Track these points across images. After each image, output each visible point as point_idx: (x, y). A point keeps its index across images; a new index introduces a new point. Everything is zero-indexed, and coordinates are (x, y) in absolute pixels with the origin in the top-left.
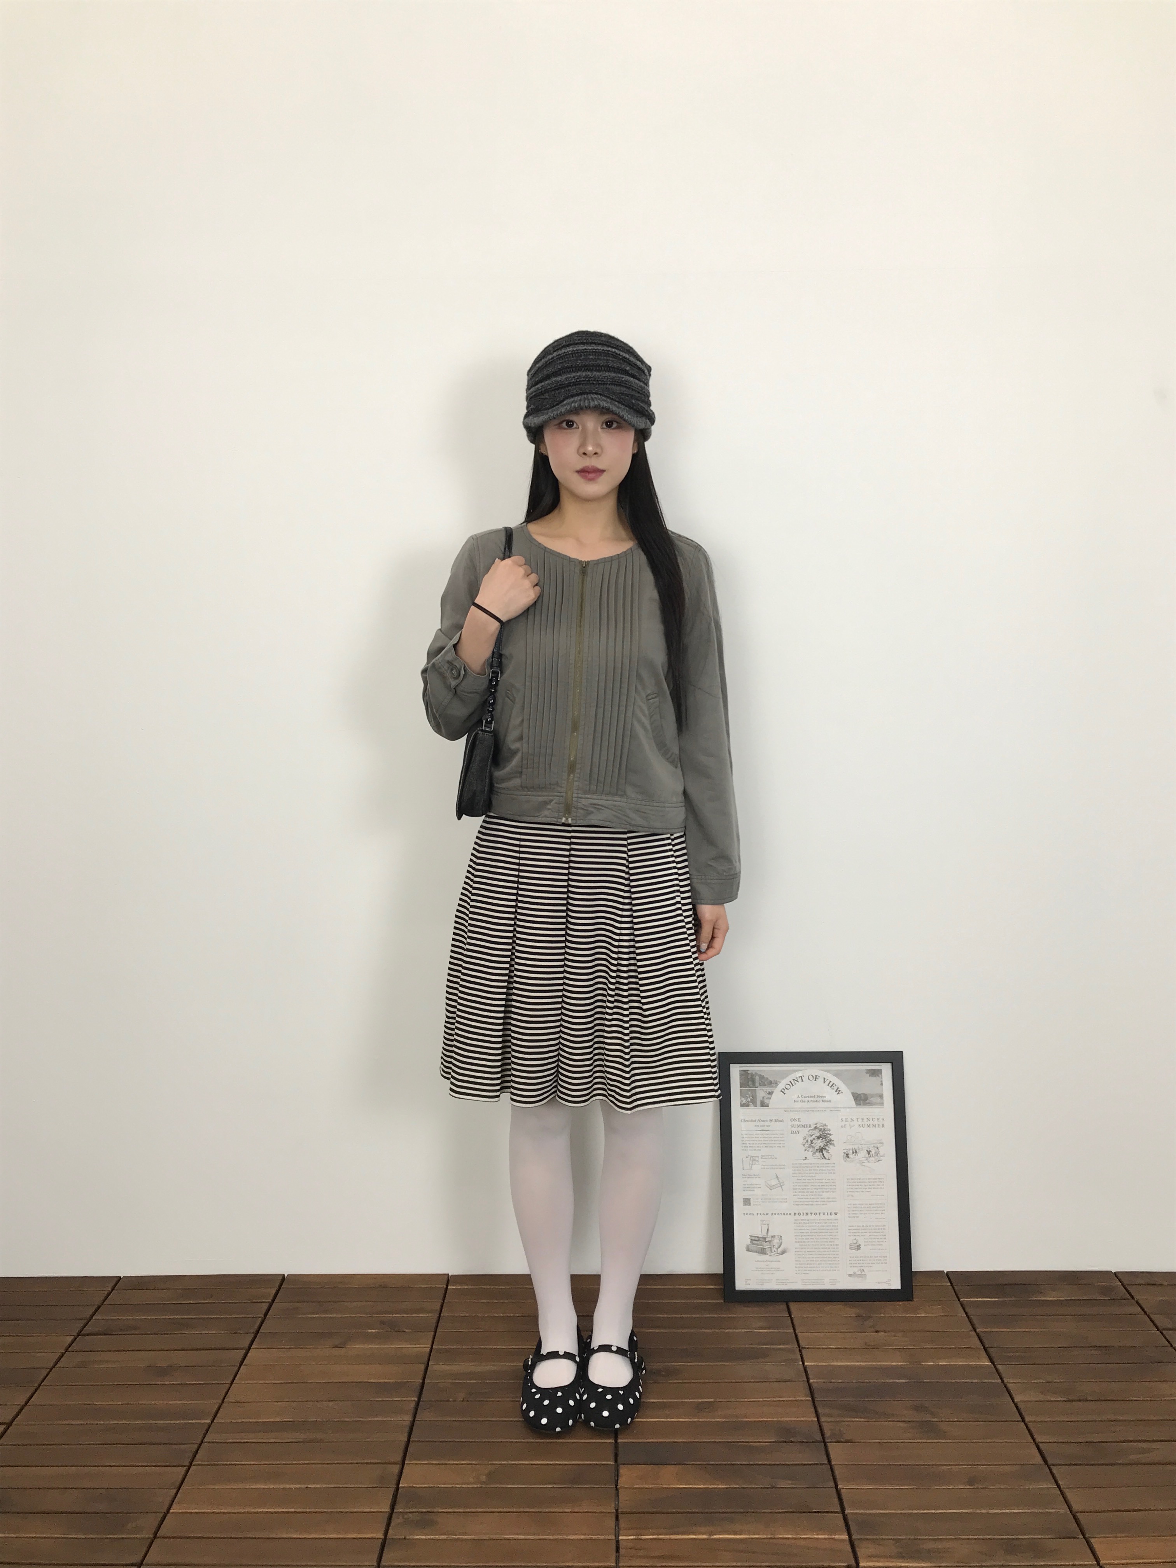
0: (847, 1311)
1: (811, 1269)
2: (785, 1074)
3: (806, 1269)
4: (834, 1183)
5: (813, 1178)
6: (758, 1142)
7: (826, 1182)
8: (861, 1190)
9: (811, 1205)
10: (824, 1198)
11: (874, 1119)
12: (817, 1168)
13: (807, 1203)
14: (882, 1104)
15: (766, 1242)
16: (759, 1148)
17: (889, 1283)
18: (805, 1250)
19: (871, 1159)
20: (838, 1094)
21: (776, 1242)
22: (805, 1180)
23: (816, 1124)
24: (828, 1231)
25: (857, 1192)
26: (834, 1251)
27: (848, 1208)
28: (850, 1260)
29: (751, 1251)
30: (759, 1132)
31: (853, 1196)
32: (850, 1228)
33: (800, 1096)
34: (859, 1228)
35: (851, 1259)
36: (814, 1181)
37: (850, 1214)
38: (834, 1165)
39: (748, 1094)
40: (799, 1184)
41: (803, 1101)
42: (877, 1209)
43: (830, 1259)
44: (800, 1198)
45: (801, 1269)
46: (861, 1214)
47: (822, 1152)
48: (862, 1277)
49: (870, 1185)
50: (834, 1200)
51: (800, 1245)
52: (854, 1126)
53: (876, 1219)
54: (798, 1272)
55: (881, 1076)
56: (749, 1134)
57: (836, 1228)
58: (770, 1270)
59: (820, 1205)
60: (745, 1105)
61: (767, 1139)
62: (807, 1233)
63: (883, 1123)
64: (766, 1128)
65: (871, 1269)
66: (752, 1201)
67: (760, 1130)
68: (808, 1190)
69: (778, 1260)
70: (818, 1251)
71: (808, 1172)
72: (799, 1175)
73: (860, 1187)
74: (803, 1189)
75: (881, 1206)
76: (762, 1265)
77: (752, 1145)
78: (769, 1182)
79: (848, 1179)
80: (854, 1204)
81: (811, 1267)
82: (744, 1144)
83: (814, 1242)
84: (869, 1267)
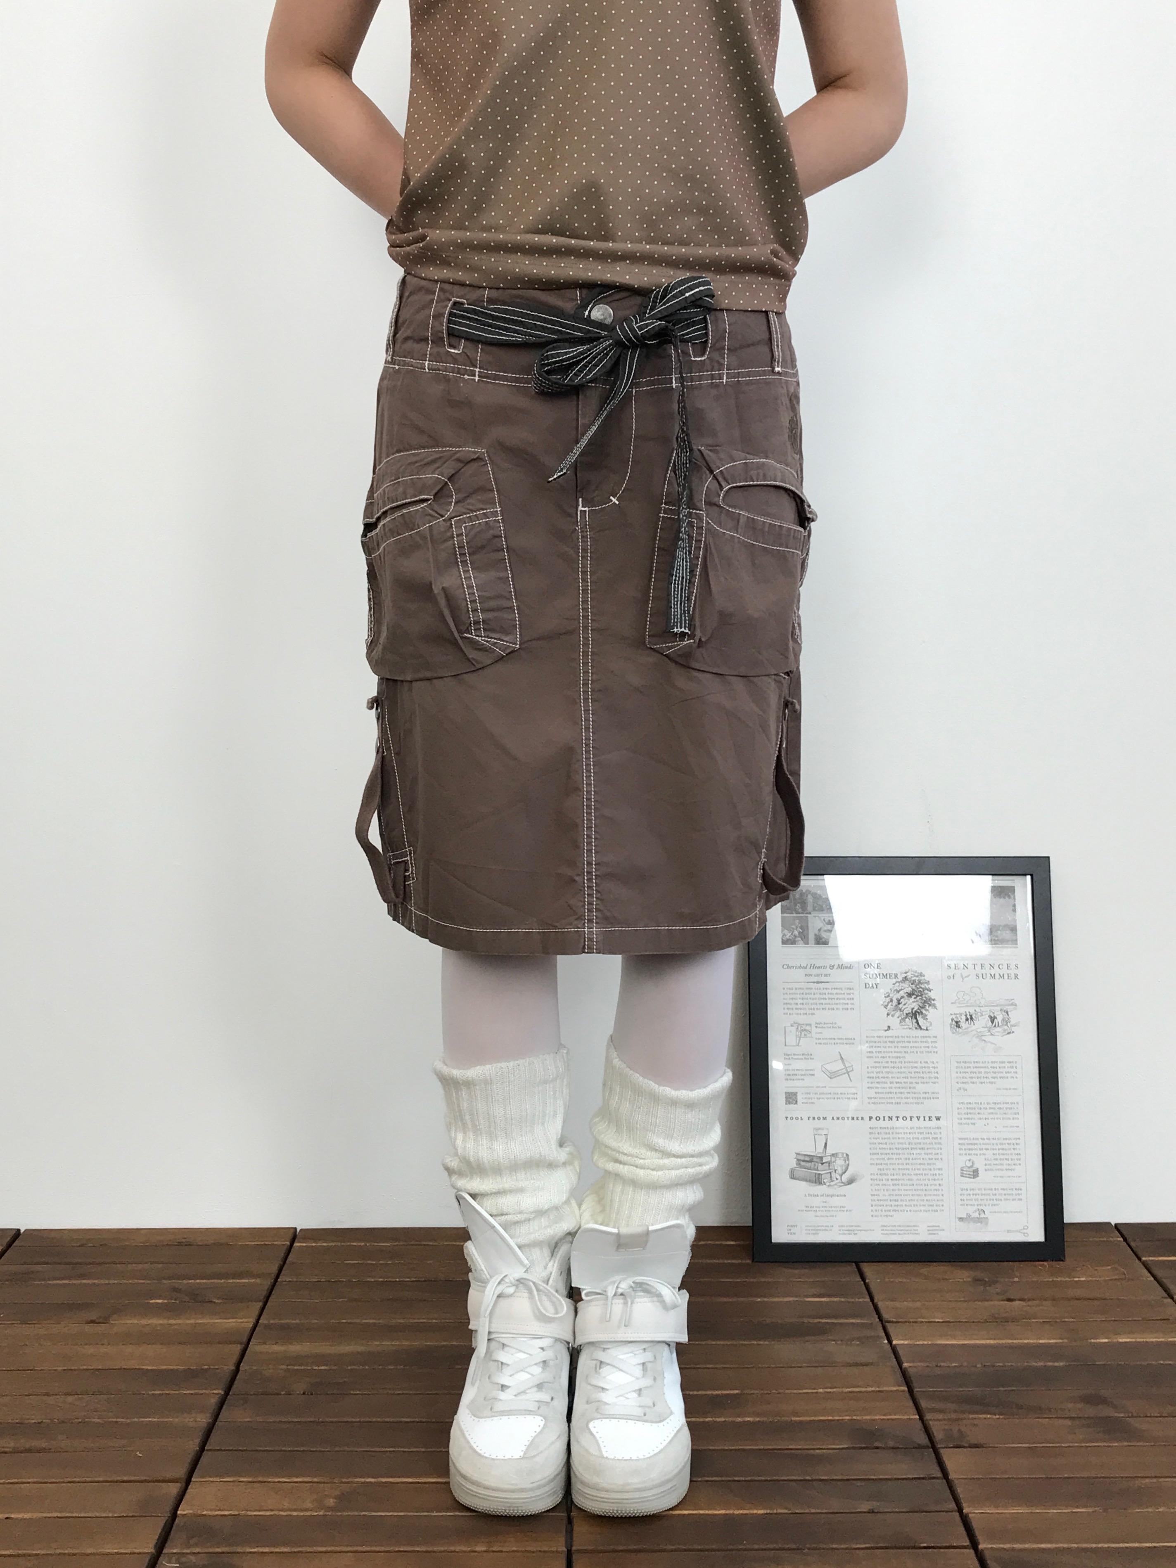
0: (958, 1277)
1: (896, 1208)
3: (889, 1208)
4: (934, 1068)
5: (900, 1060)
6: (810, 1001)
7: (922, 1067)
8: (980, 1080)
9: (897, 1103)
10: (920, 1093)
11: (1001, 967)
12: (907, 1044)
13: (890, 1101)
14: (1015, 942)
15: (822, 1164)
16: (813, 1011)
17: (1025, 1231)
18: (886, 1177)
19: (998, 1029)
21: (839, 1163)
22: (887, 1062)
23: (906, 973)
24: (926, 1146)
25: (973, 1083)
26: (935, 1180)
27: (958, 1108)
28: (961, 1195)
29: (799, 1180)
30: (812, 985)
31: (966, 1090)
32: (963, 1142)
34: (975, 1142)
35: (963, 1192)
36: (903, 1065)
37: (961, 1119)
38: (934, 1039)
39: (794, 924)
40: (878, 1070)
42: (1004, 1111)
43: (930, 1193)
44: (878, 1093)
45: (880, 1208)
46: (980, 1119)
47: (916, 1018)
48: (981, 1223)
49: (995, 1073)
50: (935, 1096)
51: (878, 1169)
52: (968, 976)
53: (1004, 1127)
54: (875, 1213)
55: (1012, 896)
56: (796, 989)
57: (939, 1141)
58: (829, 1211)
59: (912, 1103)
60: (789, 942)
61: (824, 996)
62: (890, 1149)
63: (1017, 972)
64: (823, 979)
65: (996, 1209)
66: (800, 1097)
67: (814, 982)
68: (892, 1080)
69: (843, 1193)
70: (909, 1179)
71: (893, 1050)
72: (877, 1054)
73: (978, 1075)
74: (884, 1078)
75: (1013, 1106)
76: (816, 1202)
77: (799, 1006)
78: (827, 1067)
79: (958, 1062)
80: (970, 1103)
81: (898, 1206)
82: (787, 1004)
83: (902, 1164)
84: (994, 1205)
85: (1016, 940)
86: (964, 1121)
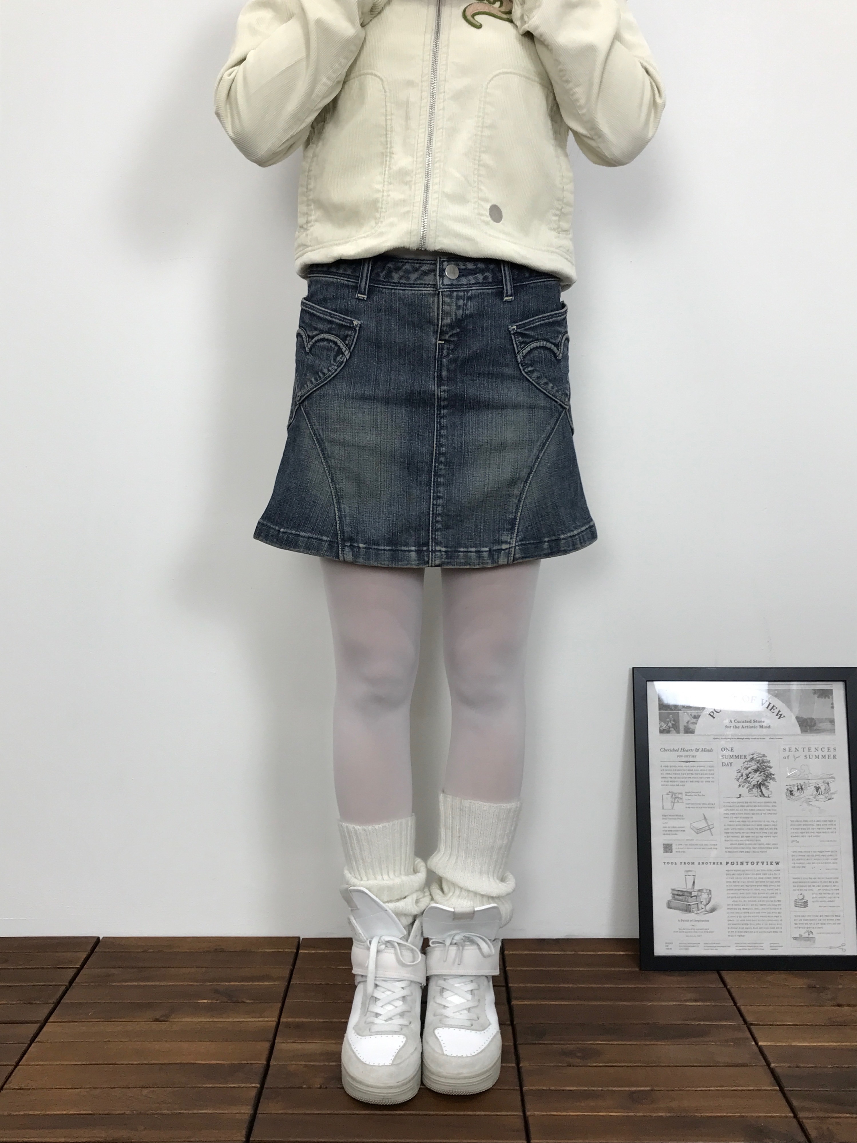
0: (793, 982)
1: (746, 930)
3: (741, 930)
4: (774, 825)
5: (749, 820)
6: (681, 776)
7: (765, 825)
8: (808, 835)
9: (747, 852)
10: (763, 844)
11: (823, 750)
12: (754, 808)
13: (742, 850)
14: (833, 731)
15: (692, 897)
16: (683, 783)
17: (843, 947)
18: (739, 907)
19: (821, 796)
20: (780, 718)
21: (704, 896)
22: (739, 821)
23: (753, 755)
24: (768, 884)
25: (803, 836)
26: (775, 909)
27: (793, 856)
28: (795, 920)
29: (674, 909)
30: (682, 764)
31: (798, 842)
32: (796, 880)
33: (733, 720)
34: (805, 880)
35: (796, 918)
36: (751, 823)
37: (795, 863)
38: (775, 804)
39: (669, 718)
40: (732, 827)
41: (736, 727)
42: (827, 857)
44: (733, 844)
45: (734, 930)
46: (809, 863)
47: (760, 789)
48: (810, 941)
49: (819, 829)
50: (775, 846)
51: (734, 901)
52: (799, 757)
53: (826, 869)
54: (731, 934)
55: (831, 697)
56: (671, 766)
57: (778, 880)
58: (696, 932)
59: (758, 852)
60: (665, 731)
61: (691, 772)
62: (742, 886)
63: (835, 753)
64: (691, 759)
65: (821, 930)
66: (674, 847)
67: (684, 762)
68: (743, 835)
69: (708, 919)
70: (756, 909)
71: (744, 812)
72: (732, 816)
73: (807, 831)
74: (737, 833)
75: (832, 854)
76: (687, 925)
77: (674, 780)
78: (695, 825)
79: (792, 821)
80: (801, 852)
81: (748, 928)
82: (662, 778)
83: (751, 897)
84: (819, 928)
85: (834, 730)
86: (796, 865)
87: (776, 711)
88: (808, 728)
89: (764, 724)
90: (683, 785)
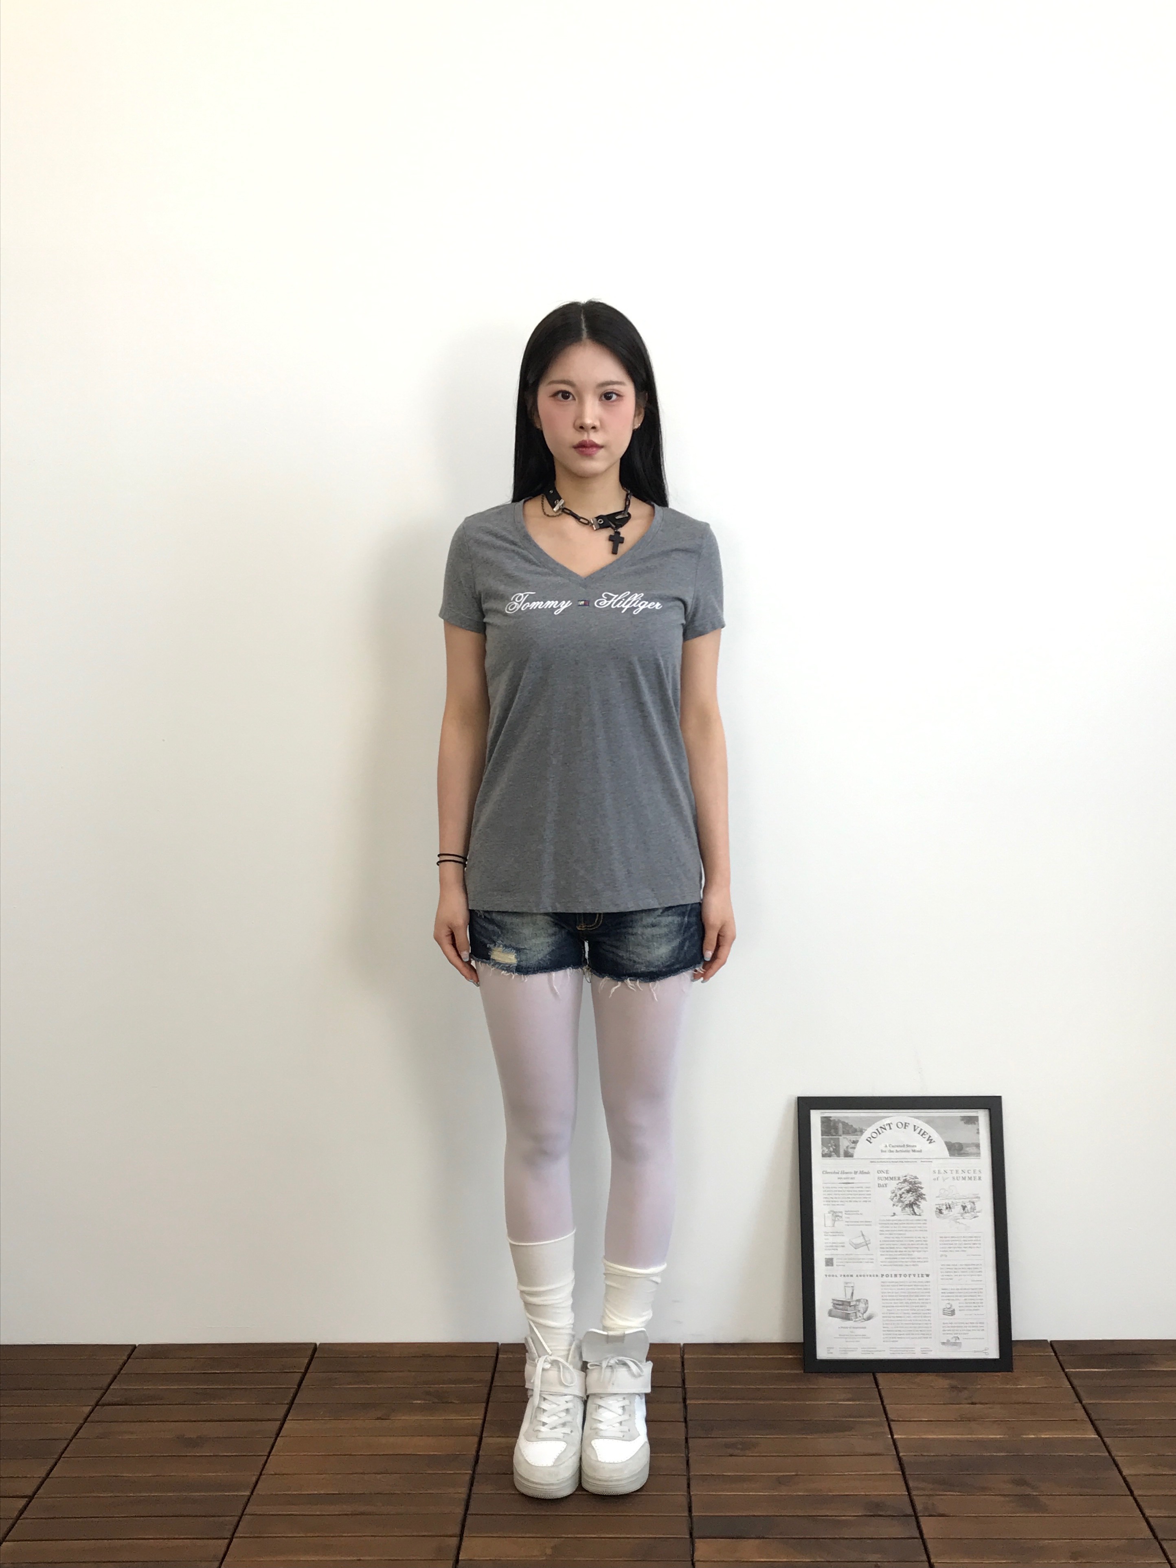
0: (940, 1382)
1: (900, 1336)
2: (870, 1122)
3: (895, 1336)
4: (924, 1241)
5: (902, 1236)
6: (842, 1196)
7: (917, 1241)
8: (956, 1249)
9: (899, 1265)
10: (916, 1258)
11: (969, 1171)
12: (907, 1225)
13: (896, 1264)
14: (978, 1154)
15: (850, 1306)
16: (843, 1203)
17: (986, 1351)
18: (893, 1315)
19: (968, 1214)
21: (862, 1306)
22: (893, 1238)
23: (905, 1176)
24: (920, 1294)
25: (951, 1251)
26: (925, 1317)
27: (941, 1269)
28: (943, 1327)
29: (835, 1317)
30: (843, 1185)
31: (946, 1256)
32: (944, 1291)
33: (888, 1145)
34: (952, 1291)
35: (944, 1325)
36: (904, 1239)
37: (943, 1276)
38: (924, 1222)
39: (830, 1143)
40: (887, 1243)
41: (891, 1151)
42: (972, 1270)
43: (922, 1325)
44: (887, 1258)
45: (889, 1336)
46: (956, 1275)
47: (913, 1208)
48: (956, 1345)
49: (965, 1244)
50: (926, 1260)
51: (888, 1310)
52: (947, 1178)
53: (972, 1281)
54: (886, 1340)
55: (976, 1124)
56: (832, 1188)
57: (928, 1291)
58: (855, 1338)
59: (910, 1265)
60: (827, 1155)
61: (850, 1193)
62: (895, 1296)
63: (980, 1175)
64: (850, 1181)
65: (965, 1336)
66: (835, 1261)
67: (844, 1183)
68: (897, 1250)
69: (864, 1326)
70: (909, 1317)
71: (897, 1229)
72: (887, 1232)
73: (954, 1246)
74: (891, 1248)
75: (978, 1267)
76: (846, 1332)
77: (835, 1200)
78: (855, 1241)
79: (941, 1237)
80: (949, 1265)
81: (901, 1335)
82: (826, 1198)
83: (904, 1306)
84: (964, 1334)
85: (980, 1153)
86: (945, 1277)
87: (927, 1137)
88: (956, 1152)
89: (915, 1149)
90: (843, 1205)
